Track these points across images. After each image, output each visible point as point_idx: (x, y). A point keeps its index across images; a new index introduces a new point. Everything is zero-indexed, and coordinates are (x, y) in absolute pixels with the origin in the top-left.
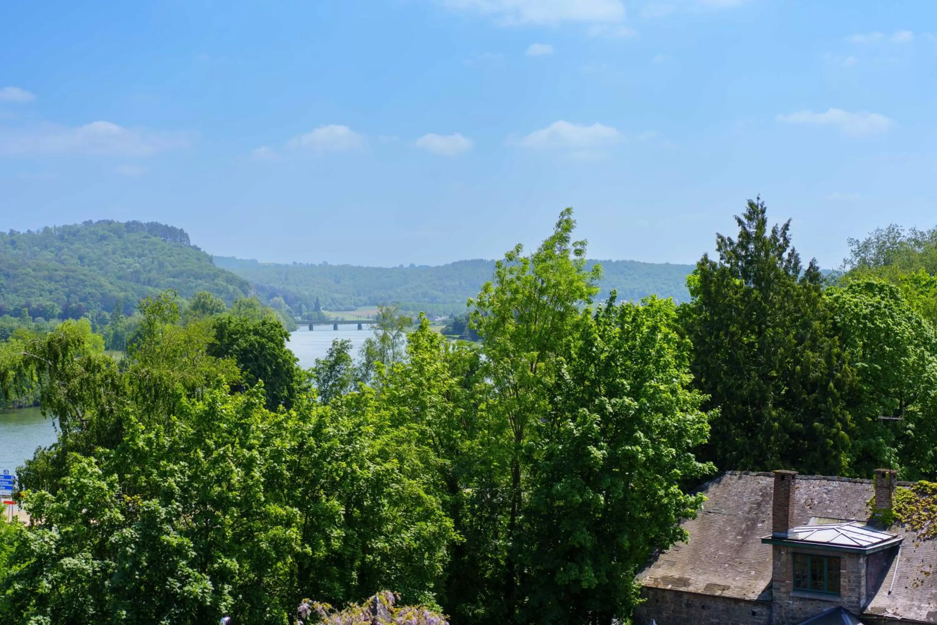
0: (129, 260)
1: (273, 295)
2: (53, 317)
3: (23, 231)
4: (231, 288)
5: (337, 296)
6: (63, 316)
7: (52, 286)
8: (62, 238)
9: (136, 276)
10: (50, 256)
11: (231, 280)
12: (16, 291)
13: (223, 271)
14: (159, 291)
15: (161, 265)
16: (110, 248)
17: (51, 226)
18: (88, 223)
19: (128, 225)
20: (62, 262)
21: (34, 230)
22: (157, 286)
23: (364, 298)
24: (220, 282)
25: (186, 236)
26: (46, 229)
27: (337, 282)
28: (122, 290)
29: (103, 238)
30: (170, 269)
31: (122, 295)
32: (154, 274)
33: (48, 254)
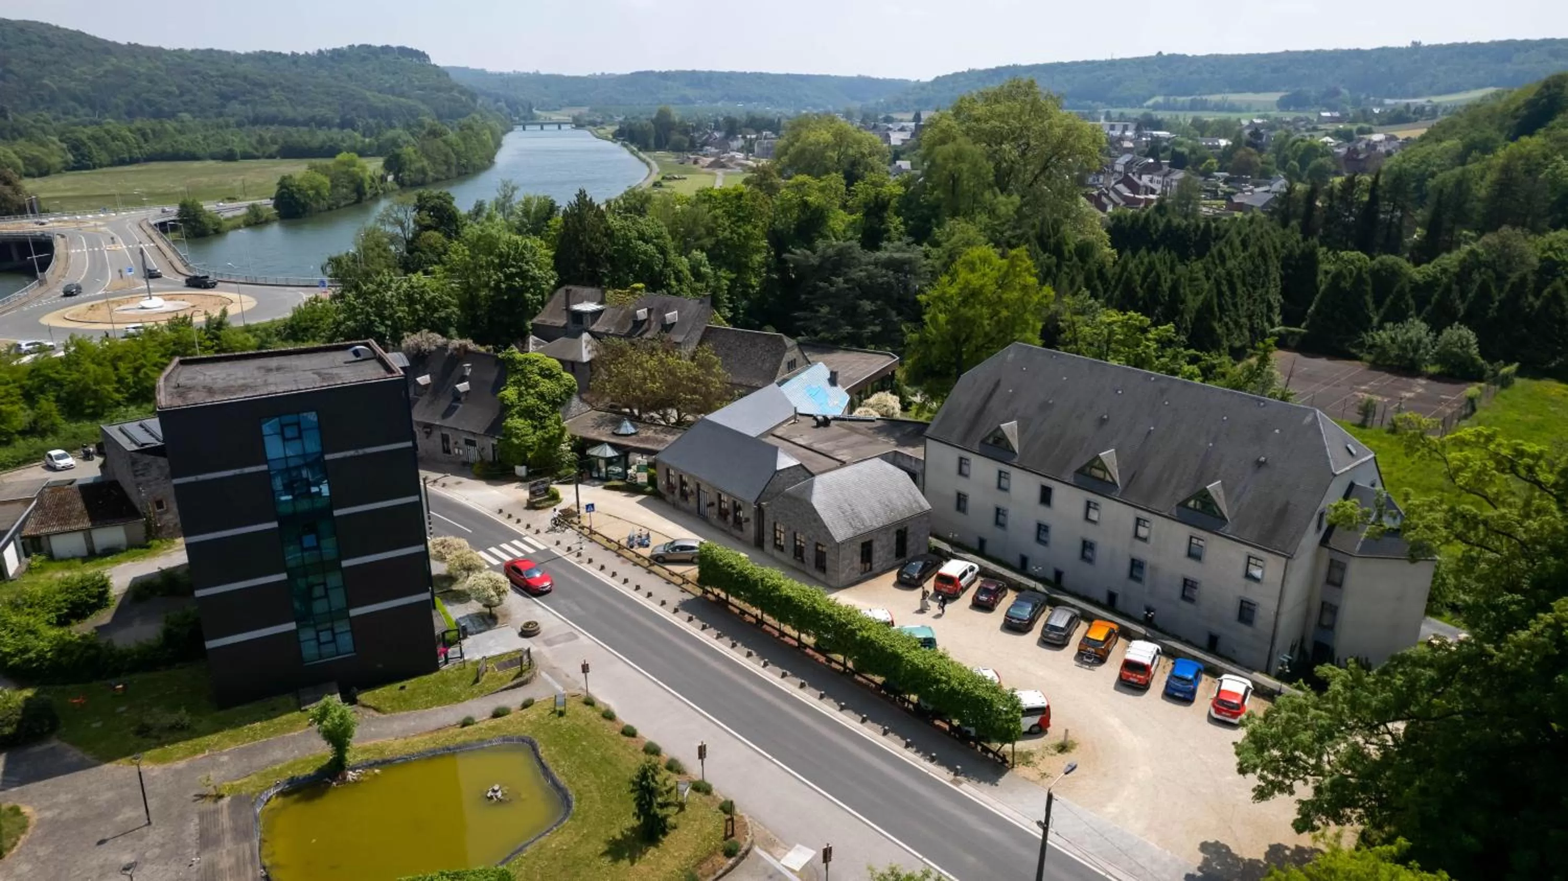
0: (386, 77)
1: (497, 101)
2: (333, 126)
3: (302, 53)
4: (464, 98)
5: (545, 99)
6: (342, 126)
7: (330, 99)
8: (332, 58)
9: (392, 90)
10: (326, 73)
11: (463, 92)
12: (302, 104)
13: (457, 86)
14: (411, 102)
15: (410, 81)
16: (370, 67)
17: (323, 49)
18: (351, 47)
19: (382, 48)
20: (336, 78)
21: (310, 52)
22: (409, 97)
23: (566, 101)
24: (455, 93)
25: (427, 57)
26: (320, 52)
27: (546, 88)
28: (383, 101)
29: (364, 59)
30: (417, 83)
31: (383, 105)
32: (405, 88)
33: (324, 73)
